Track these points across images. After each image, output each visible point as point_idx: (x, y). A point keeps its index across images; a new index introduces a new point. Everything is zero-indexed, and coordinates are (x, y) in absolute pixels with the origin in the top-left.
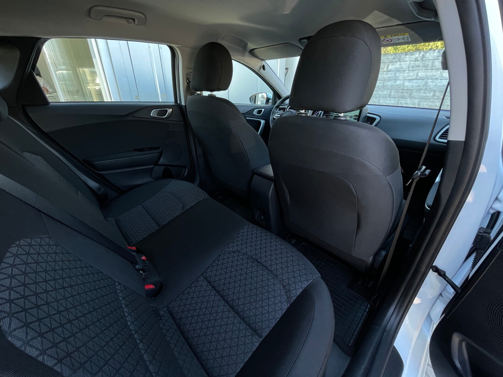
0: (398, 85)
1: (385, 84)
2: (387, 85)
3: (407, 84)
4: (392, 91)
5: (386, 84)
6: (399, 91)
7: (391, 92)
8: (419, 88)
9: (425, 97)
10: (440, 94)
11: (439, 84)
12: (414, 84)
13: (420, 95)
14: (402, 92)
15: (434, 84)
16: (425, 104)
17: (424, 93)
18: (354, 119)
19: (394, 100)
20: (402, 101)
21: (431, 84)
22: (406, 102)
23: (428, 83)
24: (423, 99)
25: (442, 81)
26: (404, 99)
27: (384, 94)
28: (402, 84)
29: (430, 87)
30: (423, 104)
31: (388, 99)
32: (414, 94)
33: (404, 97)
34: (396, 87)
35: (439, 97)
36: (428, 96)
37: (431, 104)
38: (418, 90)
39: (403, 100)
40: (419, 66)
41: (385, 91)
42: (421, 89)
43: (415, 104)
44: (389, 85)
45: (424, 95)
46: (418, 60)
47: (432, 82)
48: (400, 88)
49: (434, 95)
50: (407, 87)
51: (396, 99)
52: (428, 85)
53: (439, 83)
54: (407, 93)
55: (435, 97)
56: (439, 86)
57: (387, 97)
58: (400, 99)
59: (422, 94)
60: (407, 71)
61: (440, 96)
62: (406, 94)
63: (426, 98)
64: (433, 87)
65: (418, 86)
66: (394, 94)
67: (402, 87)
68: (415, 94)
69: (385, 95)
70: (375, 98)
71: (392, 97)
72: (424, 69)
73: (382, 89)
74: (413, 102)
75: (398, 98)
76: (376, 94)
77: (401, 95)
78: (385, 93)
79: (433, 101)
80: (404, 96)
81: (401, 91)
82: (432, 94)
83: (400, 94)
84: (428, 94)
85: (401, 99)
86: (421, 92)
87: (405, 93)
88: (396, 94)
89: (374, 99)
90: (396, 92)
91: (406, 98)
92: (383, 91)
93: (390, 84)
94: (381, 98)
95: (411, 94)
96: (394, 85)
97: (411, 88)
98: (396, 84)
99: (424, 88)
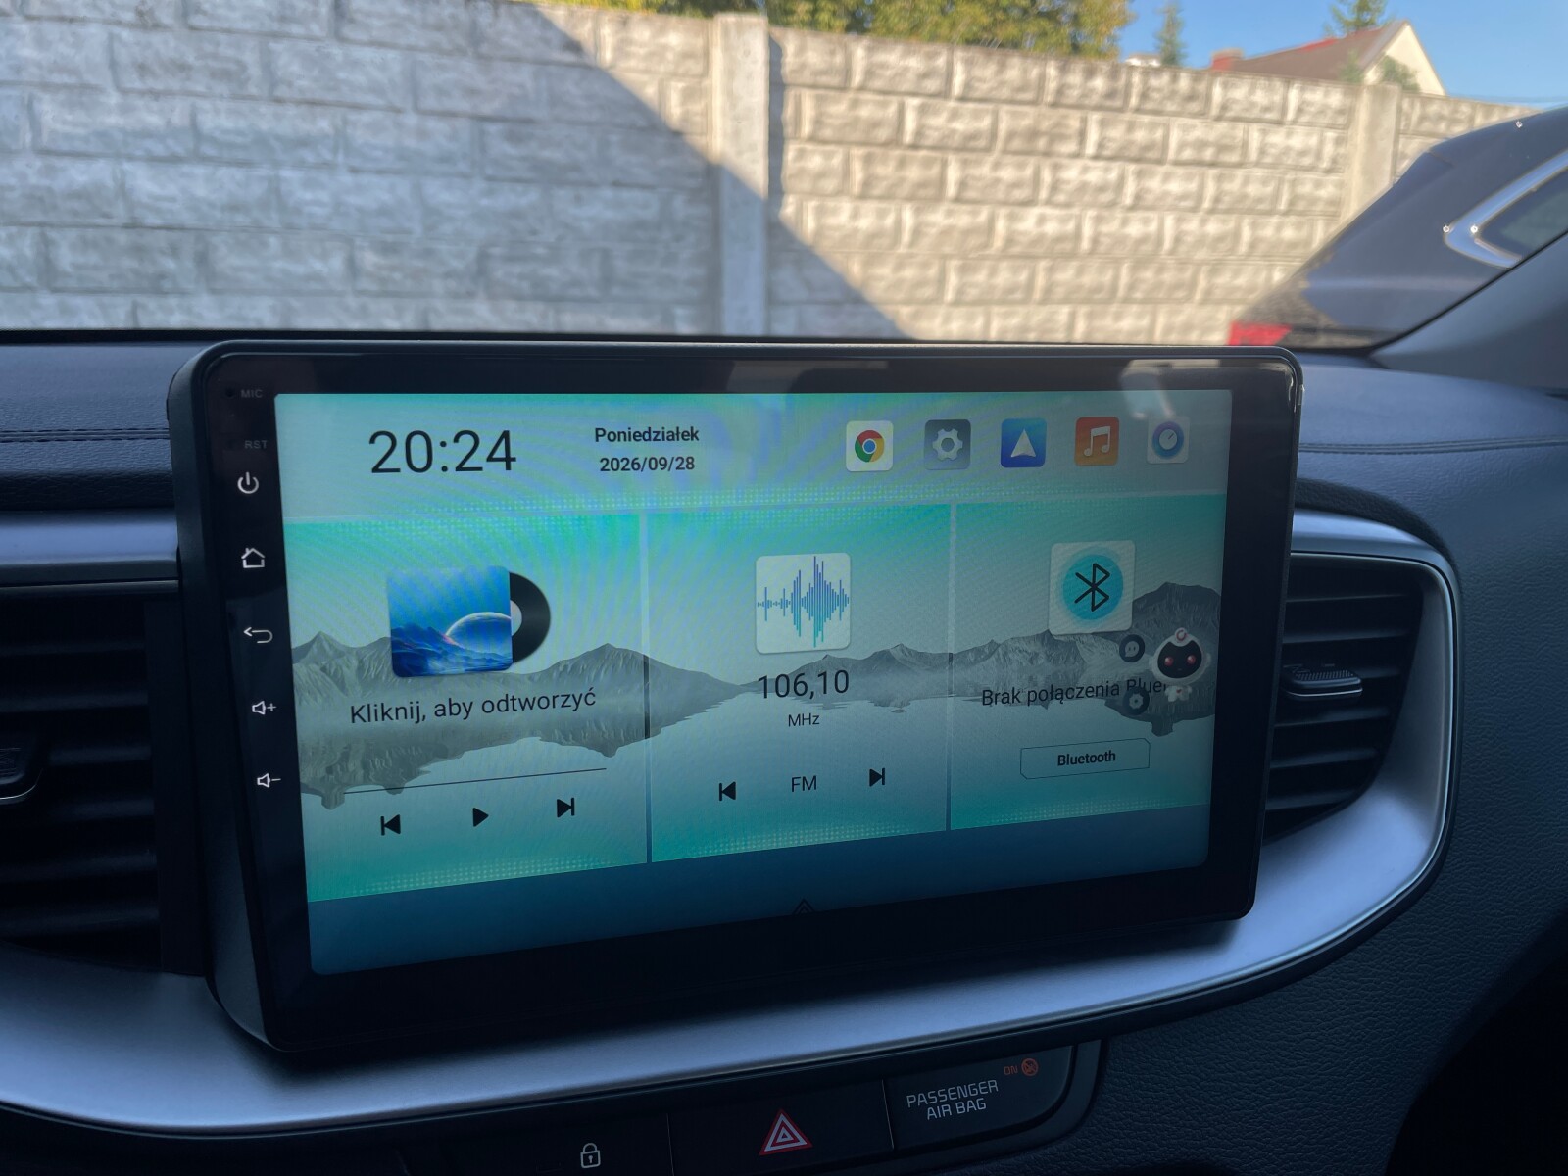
3: (144, 182)
4: (53, 234)
6: (108, 240)
7: (46, 244)
8: (241, 219)
10: (383, 262)
11: (353, 200)
12: (200, 193)
13: (271, 269)
14: (138, 251)
15: (324, 196)
17: (289, 253)
21: (307, 196)
23: (284, 187)
25: (365, 179)
26: (173, 301)
28: (110, 183)
29: (310, 214)
32: (230, 260)
33: (167, 285)
34: (77, 205)
35: (382, 281)
36: (316, 277)
38: (242, 236)
40: (183, 67)
42: (261, 229)
45: (300, 269)
46: (157, 26)
47: (307, 184)
48: (107, 216)
49: (353, 268)
50: (157, 210)
51: (106, 299)
52: (291, 203)
54: (174, 251)
55: (365, 284)
56: (360, 209)
57: (27, 288)
58: (142, 299)
59: (279, 264)
60: (113, 99)
61: (385, 274)
62: (170, 264)
63: (314, 286)
65: (233, 208)
66: (81, 259)
67: (120, 214)
68: (238, 263)
71: (73, 283)
72: (222, 88)
75: (126, 291)
77: (136, 272)
80: (163, 277)
81: (123, 238)
82: (337, 263)
83: (128, 263)
84: (318, 266)
86: (265, 245)
87: (163, 253)
88: (93, 258)
90: (86, 244)
91: (183, 293)
95: (202, 259)
96: (49, 190)
97: (188, 219)
98: (59, 184)
99: (274, 220)
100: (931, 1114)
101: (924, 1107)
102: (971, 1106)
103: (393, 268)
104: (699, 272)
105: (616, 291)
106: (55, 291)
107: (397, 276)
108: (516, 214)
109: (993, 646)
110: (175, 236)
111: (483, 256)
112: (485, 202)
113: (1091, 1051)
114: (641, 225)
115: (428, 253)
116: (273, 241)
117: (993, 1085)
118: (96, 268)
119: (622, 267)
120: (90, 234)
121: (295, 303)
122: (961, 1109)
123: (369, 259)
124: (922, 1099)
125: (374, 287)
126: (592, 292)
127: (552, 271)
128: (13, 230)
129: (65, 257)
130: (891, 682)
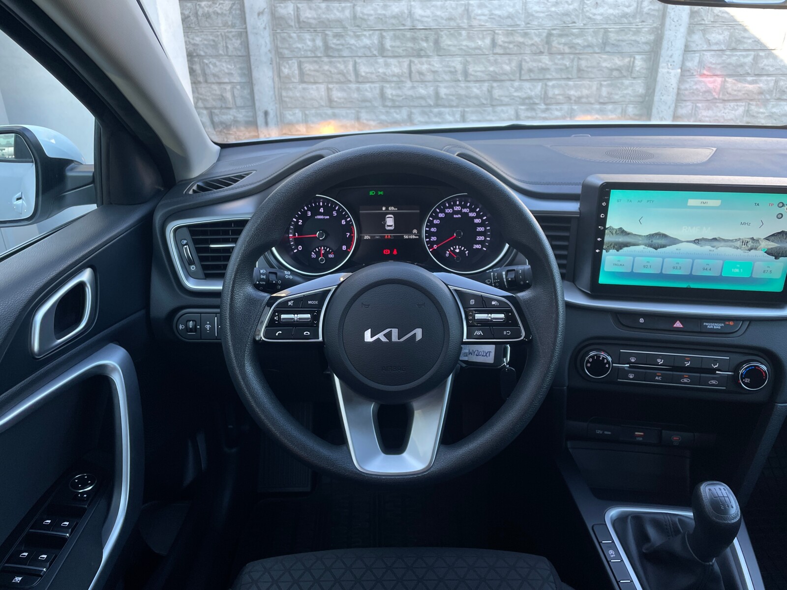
0: (394, 17)
1: (359, 14)
2: (366, 17)
3: (418, 10)
4: (384, 34)
5: (362, 13)
6: (404, 35)
7: (382, 37)
8: (452, 24)
9: (476, 48)
10: (506, 40)
11: (497, 12)
12: (439, 13)
13: (461, 45)
14: (414, 39)
15: (486, 11)
16: (479, 69)
17: (470, 38)
18: (769, 253)
19: (397, 64)
20: (419, 65)
21: (479, 12)
22: (433, 69)
23: (470, 8)
24: (470, 55)
26: (424, 59)
27: (365, 47)
28: (406, 11)
29: (480, 20)
30: (476, 71)
31: (381, 60)
32: (447, 42)
34: (394, 21)
35: (505, 48)
36: (479, 48)
37: (491, 69)
38: (452, 31)
39: (422, 64)
41: (365, 36)
42: (460, 28)
43: (456, 71)
44: (371, 15)
45: (472, 45)
48: (404, 25)
49: (494, 43)
50: (422, 22)
51: (401, 59)
52: (472, 15)
53: (496, 9)
54: (426, 39)
55: (498, 50)
56: (500, 16)
57: (375, 56)
58: (413, 59)
59: (465, 43)
61: (506, 45)
62: (425, 44)
63: (478, 52)
64: (487, 21)
65: (450, 19)
66: (394, 44)
67: (409, 24)
68: (450, 43)
69: (369, 48)
70: (340, 60)
71: (390, 54)
73: (355, 29)
74: (450, 67)
76: (341, 47)
77: (412, 48)
78: (367, 41)
79: (496, 61)
80: (421, 50)
81: (409, 34)
82: (488, 41)
83: (410, 44)
84: (480, 43)
85: (416, 60)
86: (460, 34)
87: (422, 40)
88: (398, 43)
89: (339, 62)
90: (395, 38)
91: (428, 56)
92: (358, 37)
93: (372, 12)
94: (358, 60)
95: (437, 42)
96: (385, 15)
97: (433, 25)
98: (388, 13)
99: (464, 23)
100: (708, 327)
101: (707, 326)
102: (717, 327)
103: (510, 43)
104: (652, 37)
105: (608, 49)
106: (383, 57)
107: (511, 46)
108: (567, 14)
109: (740, 239)
110: (427, 32)
111: (550, 35)
112: (553, 9)
113: (747, 323)
114: (625, 15)
115: (526, 35)
116: (464, 33)
117: (723, 325)
118: (398, 47)
119: (613, 37)
120: (398, 33)
121: (469, 59)
122: (715, 327)
123: (501, 39)
124: (707, 324)
125: (501, 51)
126: (597, 50)
127: (579, 41)
128: (371, 32)
129: (388, 43)
130: (715, 243)
